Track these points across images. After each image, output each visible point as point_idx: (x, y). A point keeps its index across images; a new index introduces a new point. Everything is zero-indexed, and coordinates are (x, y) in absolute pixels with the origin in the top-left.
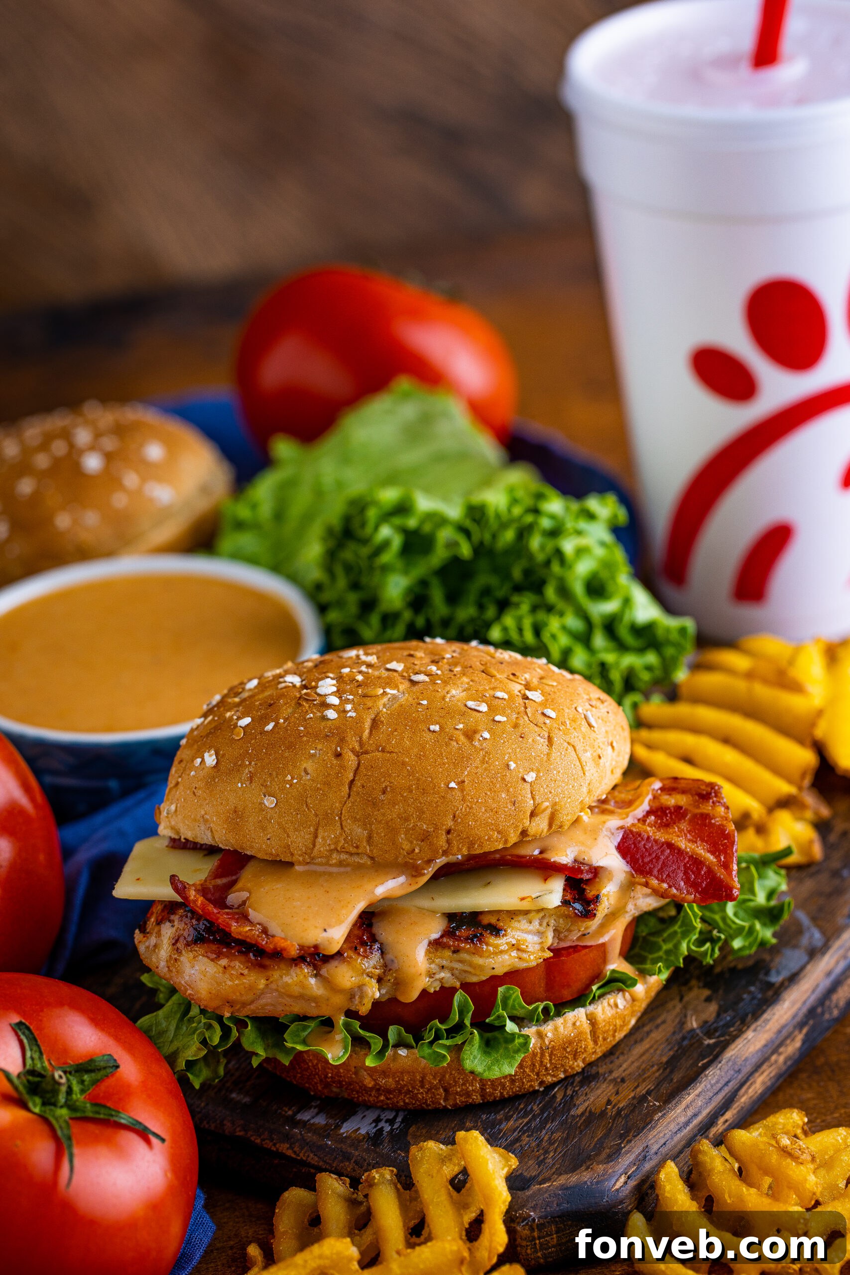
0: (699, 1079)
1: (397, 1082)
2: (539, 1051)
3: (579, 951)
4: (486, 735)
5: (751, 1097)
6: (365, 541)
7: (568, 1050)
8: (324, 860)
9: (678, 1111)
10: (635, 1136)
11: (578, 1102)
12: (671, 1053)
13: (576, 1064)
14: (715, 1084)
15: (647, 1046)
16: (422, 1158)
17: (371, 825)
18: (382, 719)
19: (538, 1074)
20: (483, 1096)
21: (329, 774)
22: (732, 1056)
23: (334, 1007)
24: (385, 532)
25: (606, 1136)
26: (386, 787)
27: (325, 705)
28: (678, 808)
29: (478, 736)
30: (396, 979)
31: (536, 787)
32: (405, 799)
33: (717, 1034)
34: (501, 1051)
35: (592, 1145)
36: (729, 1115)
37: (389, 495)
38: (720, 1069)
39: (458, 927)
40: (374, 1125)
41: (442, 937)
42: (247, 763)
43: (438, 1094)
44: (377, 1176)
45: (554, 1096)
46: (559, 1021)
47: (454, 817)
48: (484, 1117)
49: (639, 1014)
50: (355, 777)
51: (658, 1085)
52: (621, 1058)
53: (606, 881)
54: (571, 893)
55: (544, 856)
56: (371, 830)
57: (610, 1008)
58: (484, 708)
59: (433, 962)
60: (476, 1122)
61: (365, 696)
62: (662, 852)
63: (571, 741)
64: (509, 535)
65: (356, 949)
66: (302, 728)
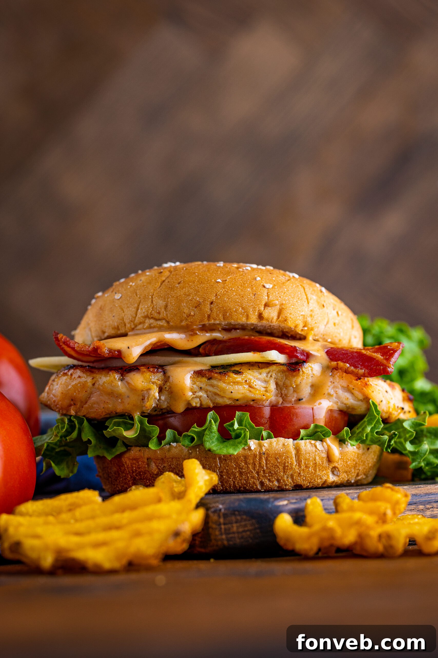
1: (170, 465)
2: (258, 454)
4: (249, 268)
7: (279, 461)
8: (142, 326)
16: (164, 477)
17: (168, 299)
19: (258, 473)
21: (152, 279)
26: (181, 281)
29: (243, 268)
30: (171, 390)
31: (271, 292)
32: (190, 286)
34: (231, 442)
39: (215, 369)
41: (203, 370)
46: (274, 440)
47: (216, 295)
50: (166, 279)
56: (168, 302)
57: (311, 446)
59: (195, 384)
65: (148, 368)
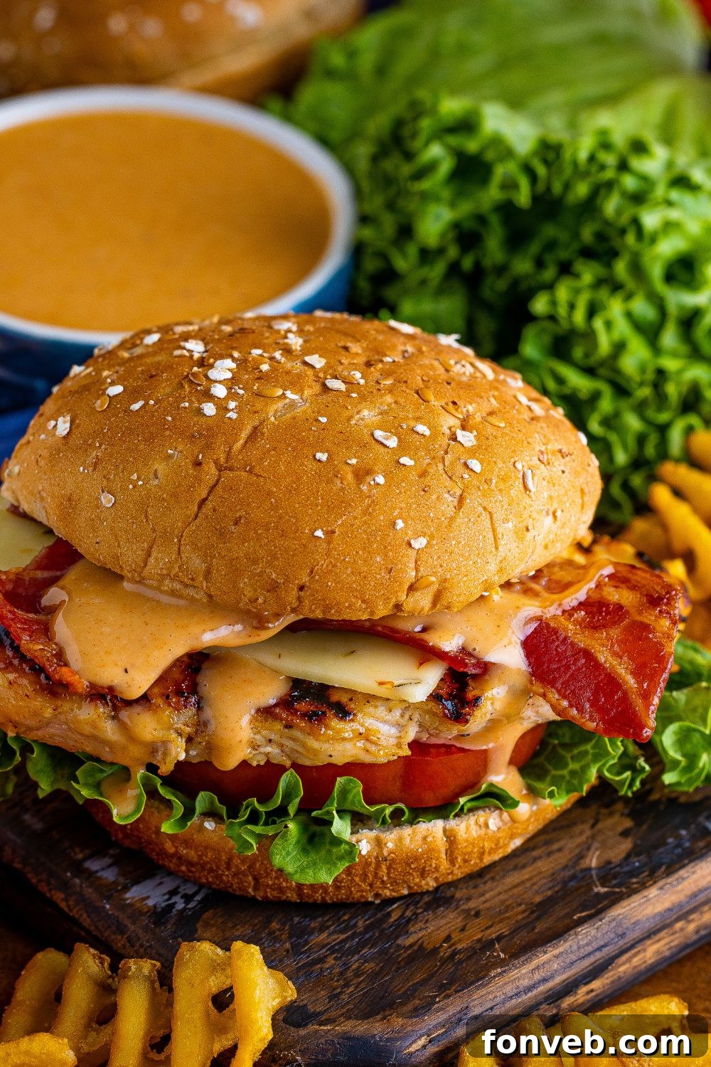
0: (566, 936)
1: (200, 857)
2: (373, 860)
3: (452, 753)
4: (380, 479)
5: (635, 967)
6: (409, 156)
7: (413, 866)
8: (155, 584)
9: (523, 971)
10: (457, 991)
11: (412, 929)
12: (549, 893)
13: (423, 882)
14: (584, 946)
15: (526, 877)
16: (190, 960)
17: (213, 557)
18: (265, 430)
19: (371, 885)
20: (300, 895)
21: (180, 485)
22: (619, 915)
23: (132, 756)
24: (435, 151)
25: (424, 982)
26: (240, 517)
27: (208, 396)
28: (620, 607)
29: (369, 479)
30: (208, 743)
31: (424, 557)
32: (259, 538)
33: (614, 882)
34: (323, 853)
35: (403, 990)
36: (596, 985)
37: (451, 106)
38: (597, 929)
39: (299, 699)
40: (167, 897)
41: (275, 705)
42: (97, 445)
43: (246, 882)
44: (133, 968)
45: (389, 914)
46: (407, 831)
47: (312, 572)
48: (296, 919)
49: (528, 836)
50: (209, 495)
51: (514, 932)
52: (489, 884)
53: (496, 681)
54: (449, 686)
55: (425, 636)
56: (211, 565)
57: (478, 828)
58: (393, 443)
59: (259, 732)
60: (284, 924)
61: (258, 395)
62: (576, 660)
63: (489, 507)
64: (582, 189)
65: (167, 697)
66: (170, 419)
